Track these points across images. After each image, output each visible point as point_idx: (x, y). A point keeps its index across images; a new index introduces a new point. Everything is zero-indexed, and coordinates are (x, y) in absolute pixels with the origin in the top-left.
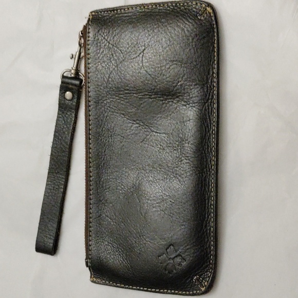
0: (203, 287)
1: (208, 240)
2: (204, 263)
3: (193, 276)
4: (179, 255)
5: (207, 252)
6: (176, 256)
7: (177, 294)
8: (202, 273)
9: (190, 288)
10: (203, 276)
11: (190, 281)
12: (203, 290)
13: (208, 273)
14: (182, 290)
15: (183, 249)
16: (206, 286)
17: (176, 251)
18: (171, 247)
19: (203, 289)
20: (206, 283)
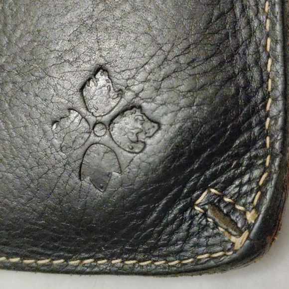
0: (241, 233)
1: (251, 34)
2: (237, 132)
3: (193, 190)
4: (131, 107)
5: (248, 83)
6: (122, 113)
7: (131, 272)
8: (230, 174)
9: (185, 240)
10: (232, 189)
11: (183, 211)
12: (238, 246)
13: (256, 173)
14: (149, 252)
15: (146, 80)
16: (249, 227)
17: (120, 93)
18: (98, 76)
19: (240, 242)
20: (250, 217)
